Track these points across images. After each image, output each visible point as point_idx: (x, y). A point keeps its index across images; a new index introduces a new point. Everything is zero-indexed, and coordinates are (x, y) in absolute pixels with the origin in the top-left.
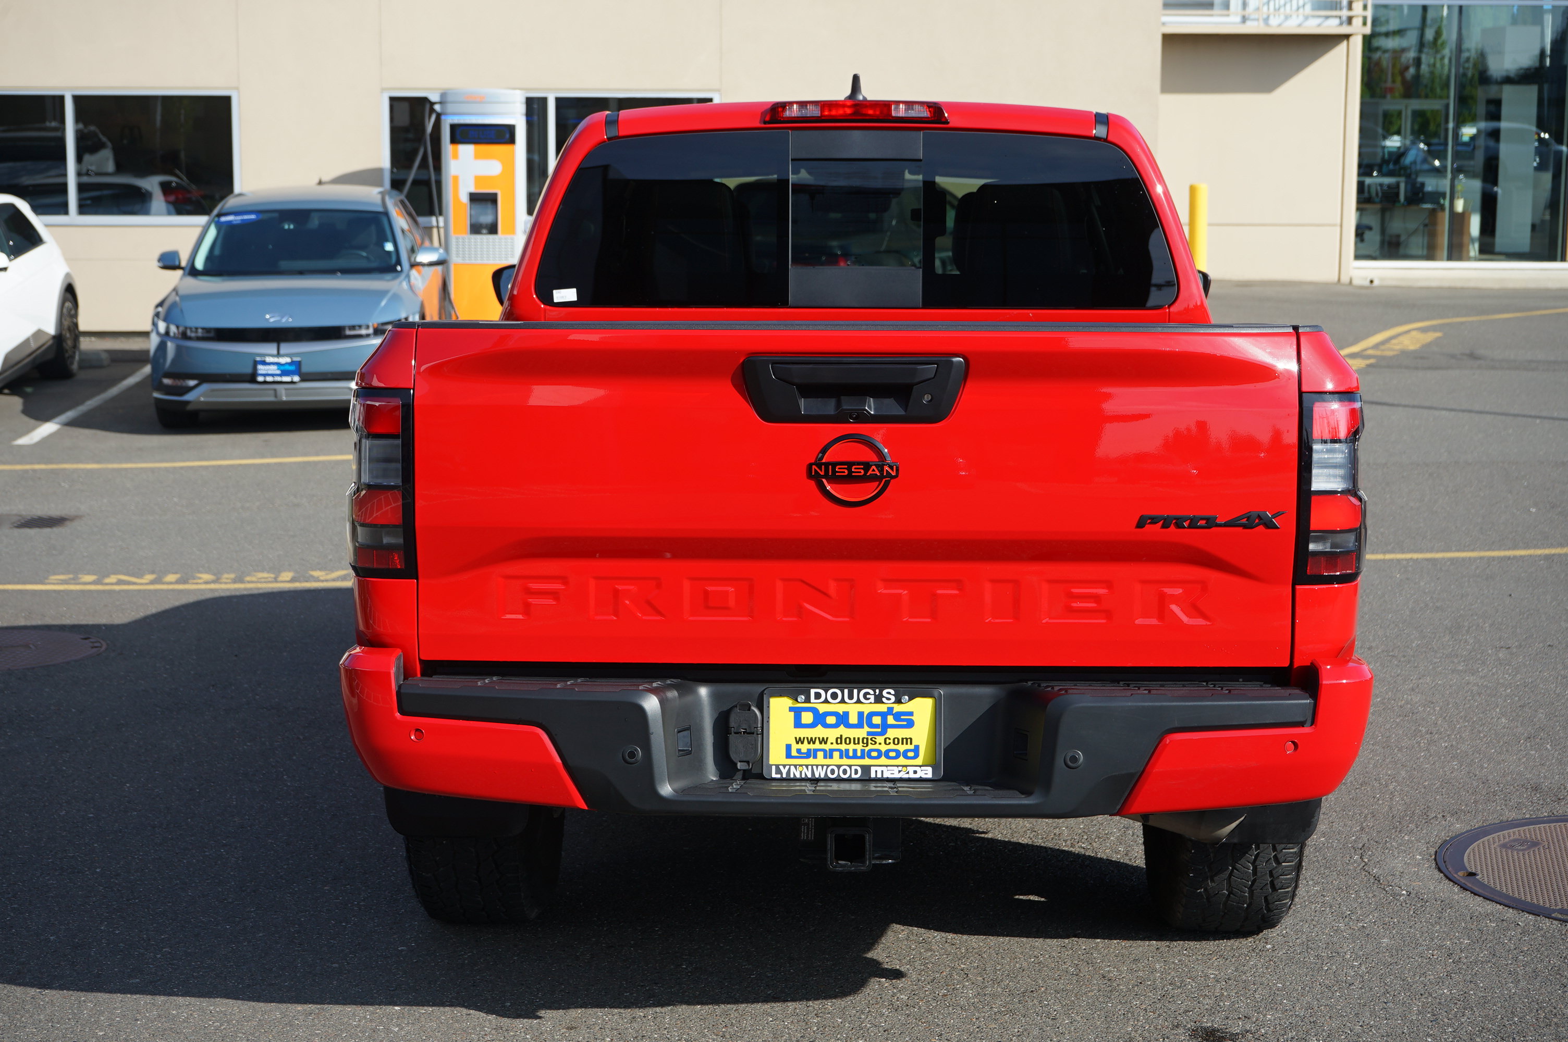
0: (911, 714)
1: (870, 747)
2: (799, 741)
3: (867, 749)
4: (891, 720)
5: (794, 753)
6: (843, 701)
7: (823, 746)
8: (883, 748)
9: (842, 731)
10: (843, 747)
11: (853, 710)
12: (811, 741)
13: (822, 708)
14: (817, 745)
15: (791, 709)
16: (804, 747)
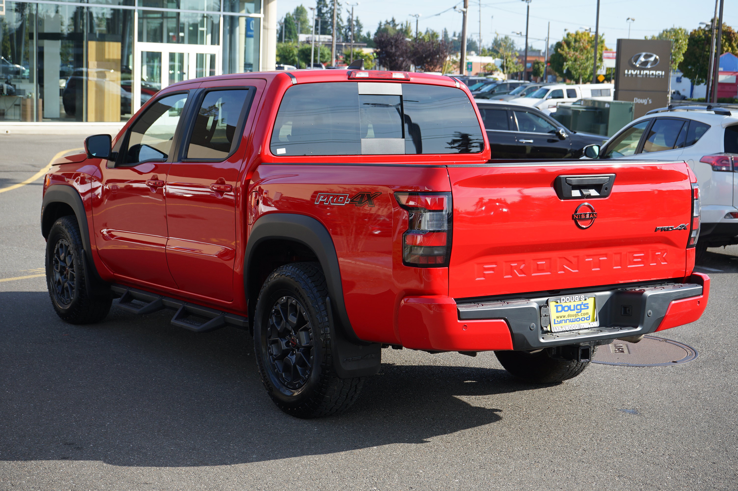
0: (588, 304)
1: (577, 317)
2: (558, 317)
3: (576, 318)
4: (583, 307)
5: (556, 322)
6: (570, 301)
7: (564, 319)
8: (581, 317)
9: (570, 312)
10: (570, 318)
11: (572, 304)
12: (561, 317)
13: (564, 305)
14: (563, 319)
15: (555, 306)
16: (559, 319)
